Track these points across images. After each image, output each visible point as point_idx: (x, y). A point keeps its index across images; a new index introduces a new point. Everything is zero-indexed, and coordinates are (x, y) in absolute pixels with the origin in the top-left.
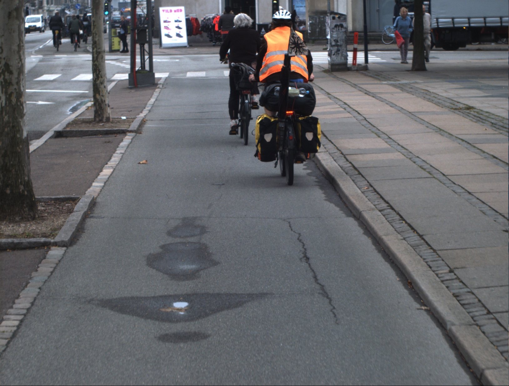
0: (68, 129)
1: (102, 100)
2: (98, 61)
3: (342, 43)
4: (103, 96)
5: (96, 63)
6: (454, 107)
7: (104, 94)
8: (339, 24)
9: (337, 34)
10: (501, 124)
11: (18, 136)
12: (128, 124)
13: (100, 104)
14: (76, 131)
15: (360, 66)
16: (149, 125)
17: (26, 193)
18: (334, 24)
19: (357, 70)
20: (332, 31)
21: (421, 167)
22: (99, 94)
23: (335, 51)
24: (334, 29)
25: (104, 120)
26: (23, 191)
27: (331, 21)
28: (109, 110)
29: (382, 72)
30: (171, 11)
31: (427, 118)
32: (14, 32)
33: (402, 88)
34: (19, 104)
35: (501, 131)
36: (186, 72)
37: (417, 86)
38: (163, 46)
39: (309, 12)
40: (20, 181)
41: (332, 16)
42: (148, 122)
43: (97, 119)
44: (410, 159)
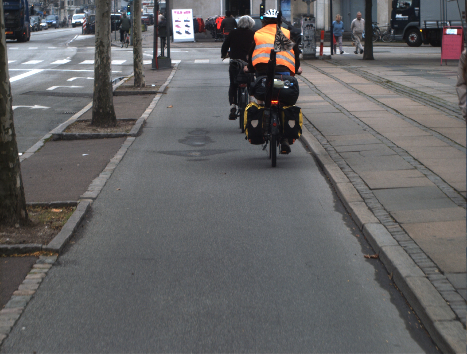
0: (118, 91)
1: (139, 72)
2: (137, 46)
3: (312, 38)
4: (140, 69)
5: (136, 47)
6: (378, 81)
7: (141, 68)
8: (309, 24)
9: (308, 32)
10: (402, 90)
11: (107, 81)
12: (157, 88)
13: (138, 75)
14: (123, 92)
15: (325, 56)
16: (171, 90)
17: (111, 112)
18: (306, 24)
19: (323, 59)
20: (304, 30)
21: (337, 108)
22: (138, 69)
23: (307, 44)
24: (305, 28)
25: (141, 86)
26: (109, 111)
27: (304, 22)
28: (144, 79)
29: (341, 60)
30: (181, 13)
31: (355, 86)
32: (105, 24)
33: (349, 70)
34: (108, 63)
35: (398, 93)
36: (194, 59)
37: (361, 69)
38: (175, 41)
39: (293, 14)
40: (107, 105)
41: (304, 18)
42: (170, 88)
43: (136, 85)
44: (333, 105)
